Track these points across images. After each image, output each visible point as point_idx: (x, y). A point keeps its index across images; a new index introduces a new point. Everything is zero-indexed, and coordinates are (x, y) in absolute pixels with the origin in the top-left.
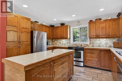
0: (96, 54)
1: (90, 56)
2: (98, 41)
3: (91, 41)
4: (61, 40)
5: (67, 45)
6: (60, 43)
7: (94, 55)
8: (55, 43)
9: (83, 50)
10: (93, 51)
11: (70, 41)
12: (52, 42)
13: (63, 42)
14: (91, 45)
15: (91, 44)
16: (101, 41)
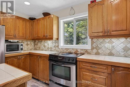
0: (102, 74)
1: (89, 78)
2: (108, 42)
3: (95, 44)
4: (46, 41)
5: (55, 50)
6: (45, 46)
7: (98, 76)
8: (38, 46)
9: (76, 64)
10: (96, 66)
11: (58, 43)
12: (35, 45)
13: (48, 45)
14: (95, 51)
15: (94, 49)
16: (114, 44)
